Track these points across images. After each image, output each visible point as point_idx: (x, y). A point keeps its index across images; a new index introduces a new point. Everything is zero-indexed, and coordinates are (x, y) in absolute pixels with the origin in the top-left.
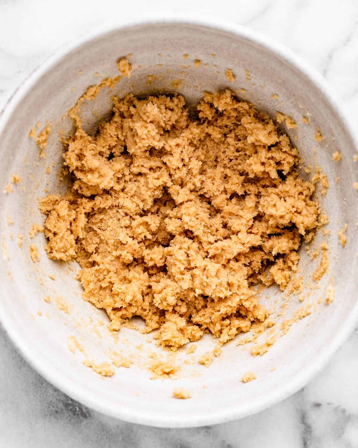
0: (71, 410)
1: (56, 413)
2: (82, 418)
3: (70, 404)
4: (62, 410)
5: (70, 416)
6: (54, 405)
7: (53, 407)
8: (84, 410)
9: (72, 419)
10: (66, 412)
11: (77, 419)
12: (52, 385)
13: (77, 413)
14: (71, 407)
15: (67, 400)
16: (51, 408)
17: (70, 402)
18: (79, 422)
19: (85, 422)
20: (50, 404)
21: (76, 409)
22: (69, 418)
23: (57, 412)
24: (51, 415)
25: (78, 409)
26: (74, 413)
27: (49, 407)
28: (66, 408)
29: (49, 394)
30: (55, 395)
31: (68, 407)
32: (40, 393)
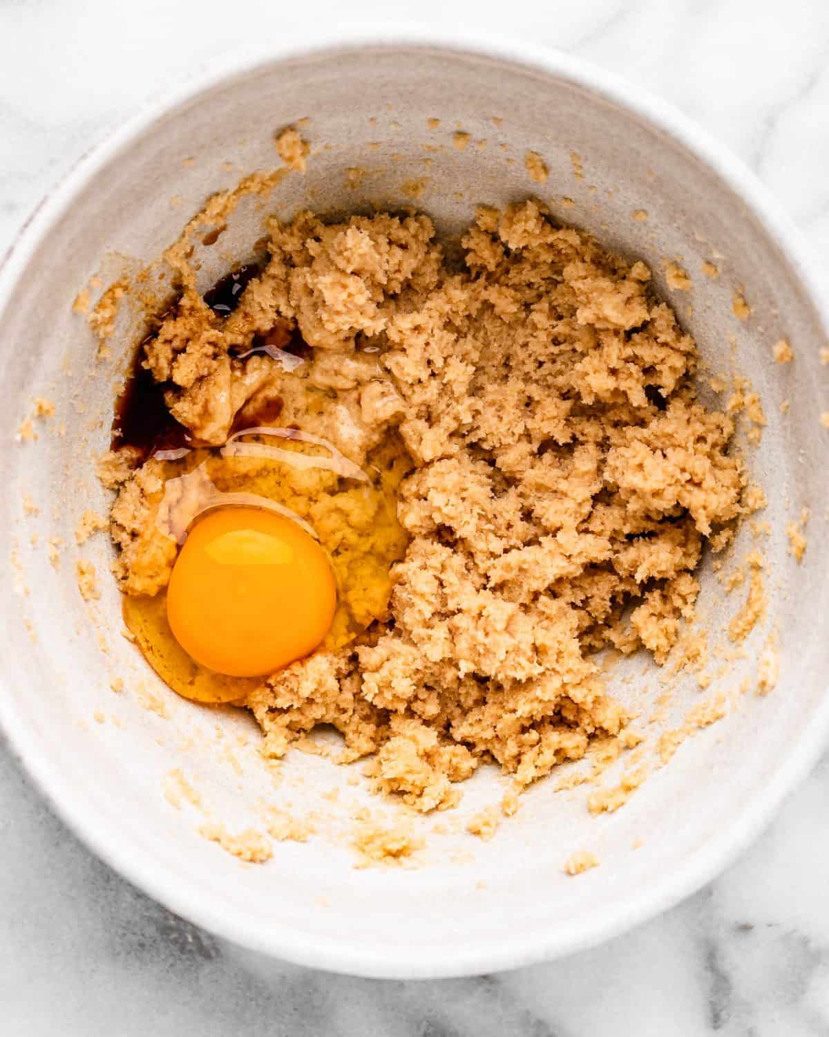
0: (175, 941)
1: (139, 948)
2: (199, 958)
3: (171, 929)
4: (154, 941)
5: (172, 955)
6: (136, 930)
7: (134, 934)
8: (206, 942)
9: (179, 962)
10: (162, 945)
11: (188, 963)
12: (129, 885)
13: (189, 947)
14: (174, 935)
15: (166, 918)
16: (130, 936)
17: (172, 922)
18: (193, 969)
19: (207, 968)
20: (124, 928)
21: (186, 938)
22: (171, 960)
23: (142, 945)
24: (129, 953)
25: (190, 940)
26: (183, 947)
27: (124, 935)
28: (165, 936)
29: (124, 905)
30: (139, 906)
31: (168, 935)
32: (102, 902)
